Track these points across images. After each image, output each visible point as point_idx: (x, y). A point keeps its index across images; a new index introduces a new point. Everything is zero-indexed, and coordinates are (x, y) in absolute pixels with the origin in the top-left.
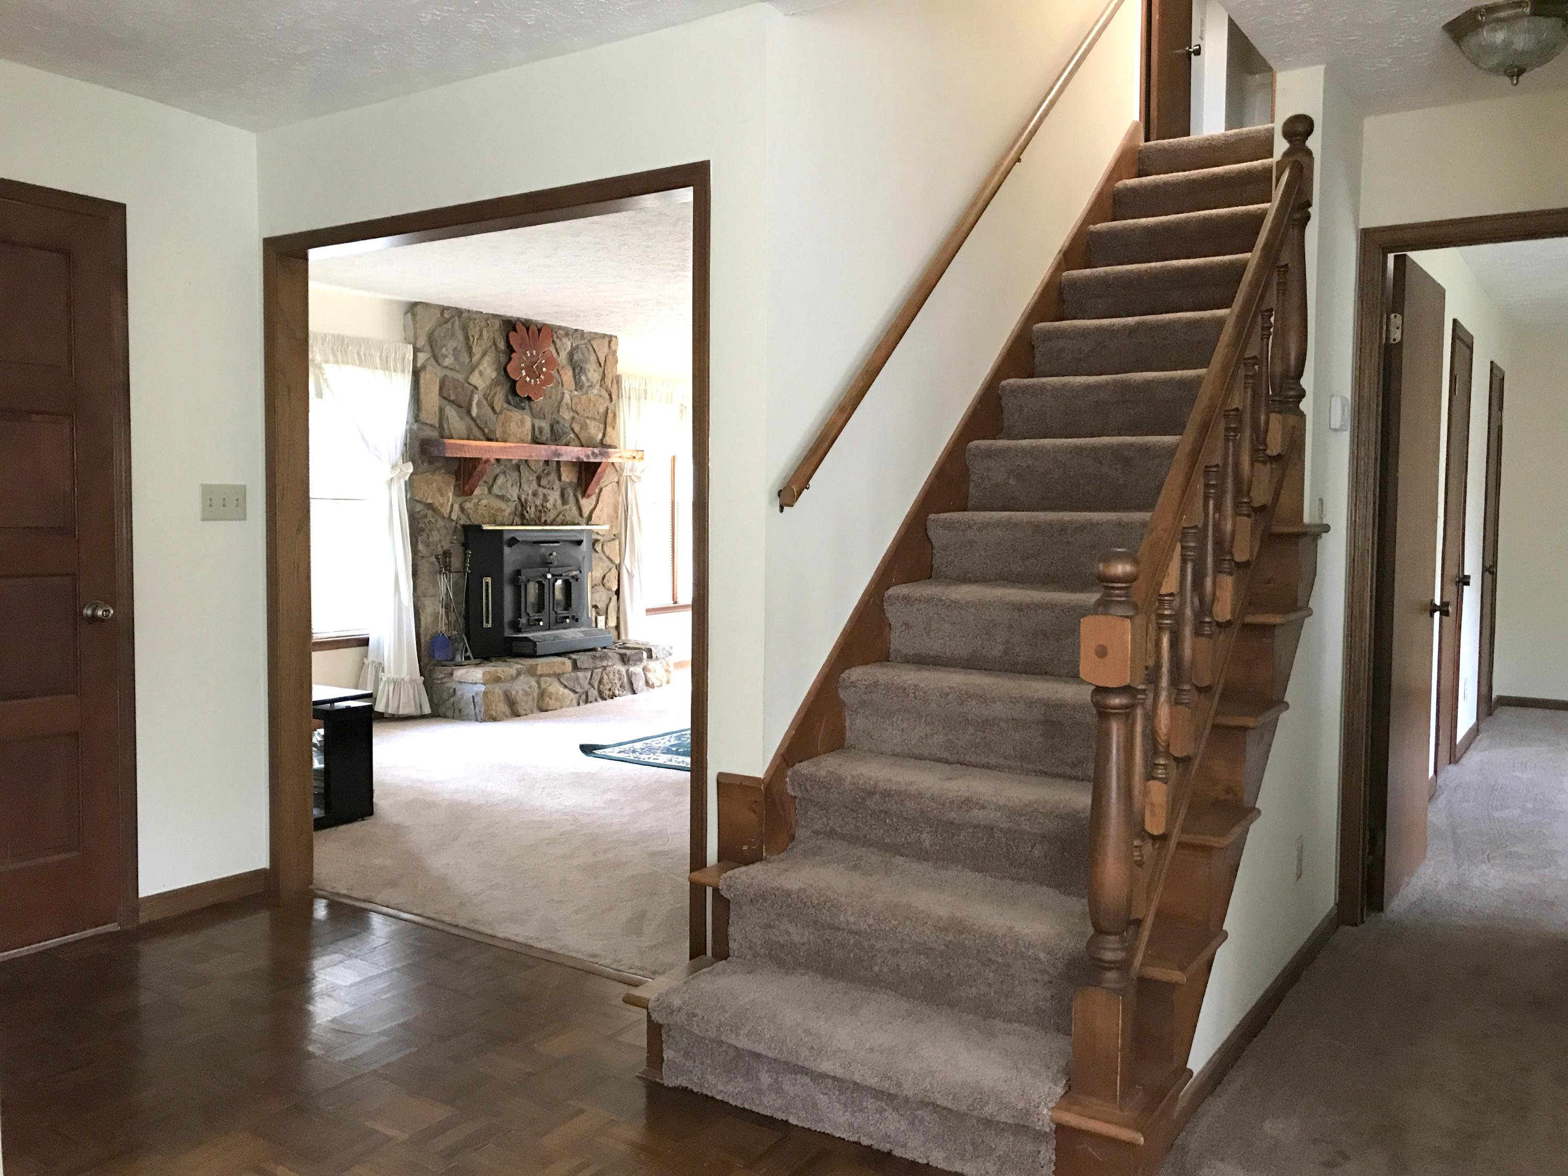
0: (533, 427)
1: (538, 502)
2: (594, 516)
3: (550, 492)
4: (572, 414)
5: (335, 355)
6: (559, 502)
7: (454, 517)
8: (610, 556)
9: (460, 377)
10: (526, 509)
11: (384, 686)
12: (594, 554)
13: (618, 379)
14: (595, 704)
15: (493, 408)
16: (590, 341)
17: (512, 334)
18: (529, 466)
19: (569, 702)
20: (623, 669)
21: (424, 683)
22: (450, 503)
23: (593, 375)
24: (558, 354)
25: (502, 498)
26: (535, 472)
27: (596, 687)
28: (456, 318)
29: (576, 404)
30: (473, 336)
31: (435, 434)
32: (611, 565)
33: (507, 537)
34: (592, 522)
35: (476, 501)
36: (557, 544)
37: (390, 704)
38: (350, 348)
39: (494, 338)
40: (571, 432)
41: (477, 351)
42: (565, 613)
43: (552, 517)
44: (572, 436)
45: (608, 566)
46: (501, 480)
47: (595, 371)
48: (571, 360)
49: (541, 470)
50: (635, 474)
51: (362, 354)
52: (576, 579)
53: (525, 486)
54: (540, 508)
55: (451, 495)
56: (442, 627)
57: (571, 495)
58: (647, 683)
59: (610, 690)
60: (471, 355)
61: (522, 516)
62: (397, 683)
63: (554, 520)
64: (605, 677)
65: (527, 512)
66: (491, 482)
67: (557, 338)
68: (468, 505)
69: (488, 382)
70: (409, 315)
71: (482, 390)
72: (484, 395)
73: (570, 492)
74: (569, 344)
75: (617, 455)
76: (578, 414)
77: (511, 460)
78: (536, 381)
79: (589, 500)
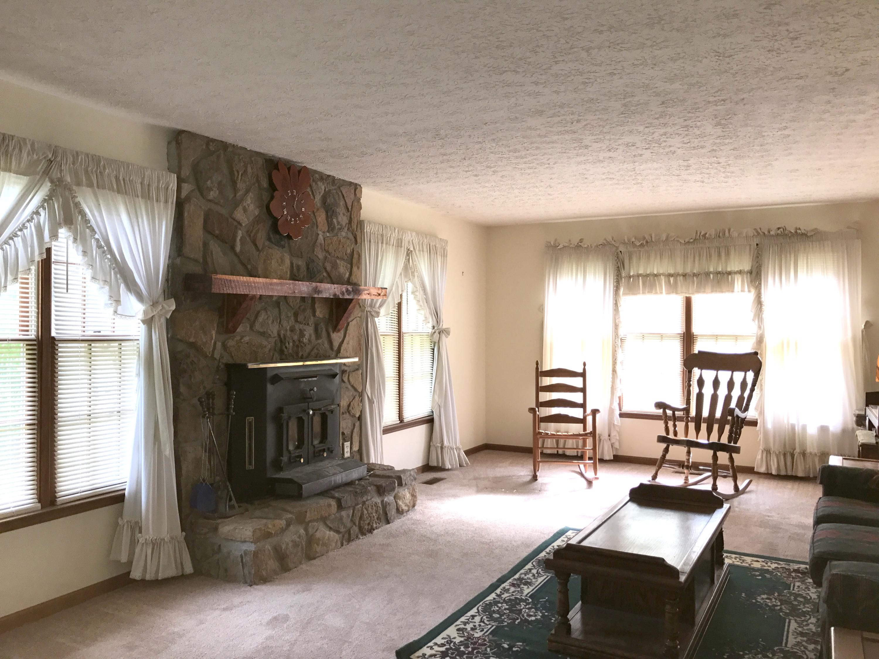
0: (292, 264)
1: (296, 337)
2: (342, 348)
3: (305, 327)
4: (324, 253)
5: (88, 178)
6: (313, 337)
7: (217, 356)
8: (355, 385)
9: (224, 211)
10: (285, 344)
11: (142, 550)
12: (343, 384)
13: (361, 223)
14: (358, 542)
15: (255, 245)
16: (339, 188)
17: (275, 173)
18: (288, 304)
19: (334, 544)
20: (377, 500)
21: (185, 538)
22: (213, 341)
23: (343, 219)
24: (314, 196)
25: (263, 334)
26: (293, 309)
27: (357, 523)
28: (222, 152)
29: (329, 245)
30: (238, 172)
31: (197, 269)
32: (355, 393)
33: (269, 374)
34: (341, 355)
35: (239, 338)
36: (315, 379)
37: (148, 567)
38: (107, 171)
39: (257, 175)
40: (324, 271)
41: (241, 185)
42: (322, 447)
43: (308, 351)
44: (325, 274)
45: (353, 395)
46: (263, 317)
47: (344, 215)
48: (325, 203)
49: (298, 306)
50: (374, 309)
51: (121, 178)
52: (332, 411)
53: (285, 323)
54: (297, 343)
55: (214, 332)
56: (205, 473)
57: (324, 330)
58: (398, 509)
59: (369, 524)
60: (235, 190)
61: (281, 352)
62: (156, 545)
63: (309, 354)
64: (365, 512)
65: (286, 347)
66: (253, 318)
67: (313, 181)
68: (231, 343)
69: (251, 219)
70: (174, 144)
71: (245, 226)
72: (248, 231)
73: (322, 325)
74: (323, 188)
75: (366, 292)
76: (330, 254)
77: (272, 297)
78: (295, 221)
79: (339, 334)
